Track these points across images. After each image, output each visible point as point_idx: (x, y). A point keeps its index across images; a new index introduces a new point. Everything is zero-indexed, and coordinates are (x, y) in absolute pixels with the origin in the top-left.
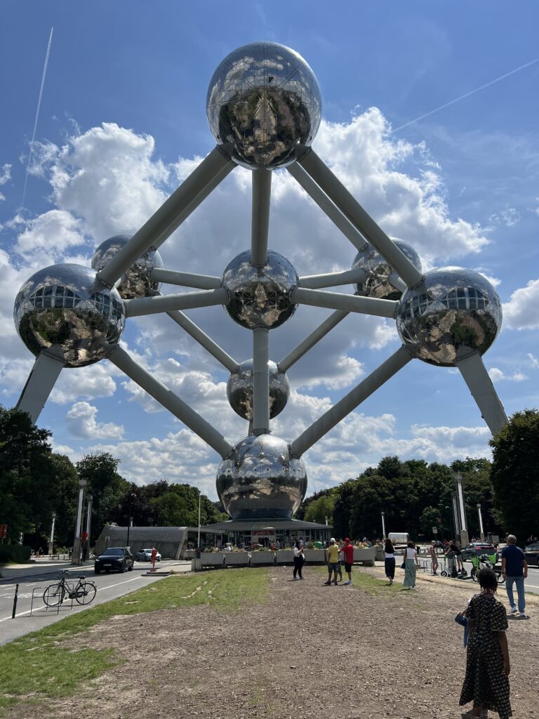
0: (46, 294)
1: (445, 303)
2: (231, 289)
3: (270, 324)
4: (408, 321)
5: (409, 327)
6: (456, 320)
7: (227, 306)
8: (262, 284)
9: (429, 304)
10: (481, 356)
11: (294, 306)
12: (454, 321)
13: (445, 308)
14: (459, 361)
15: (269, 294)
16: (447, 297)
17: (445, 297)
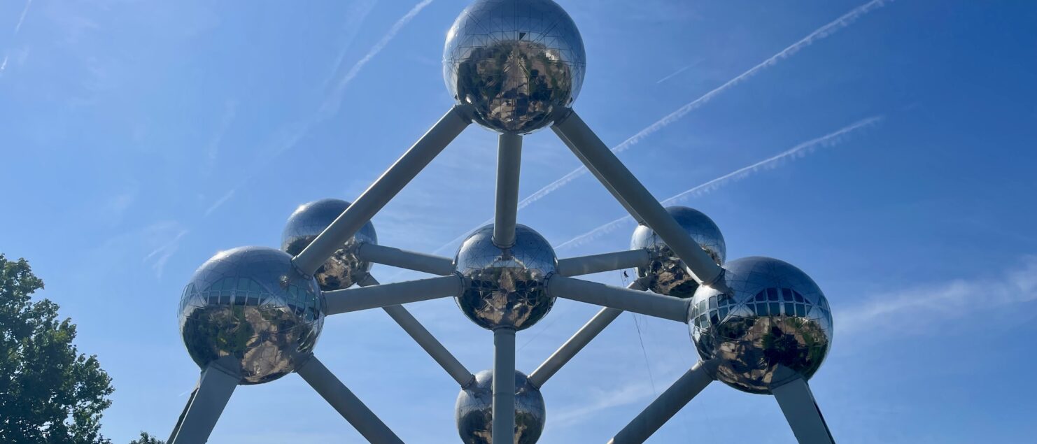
1: (751, 307)
2: (466, 275)
3: (518, 324)
4: (703, 329)
5: (706, 337)
7: (460, 299)
8: (509, 269)
9: (731, 308)
10: (807, 381)
11: (549, 299)
13: (751, 314)
14: (776, 387)
15: (517, 284)
16: (755, 299)
17: (752, 300)
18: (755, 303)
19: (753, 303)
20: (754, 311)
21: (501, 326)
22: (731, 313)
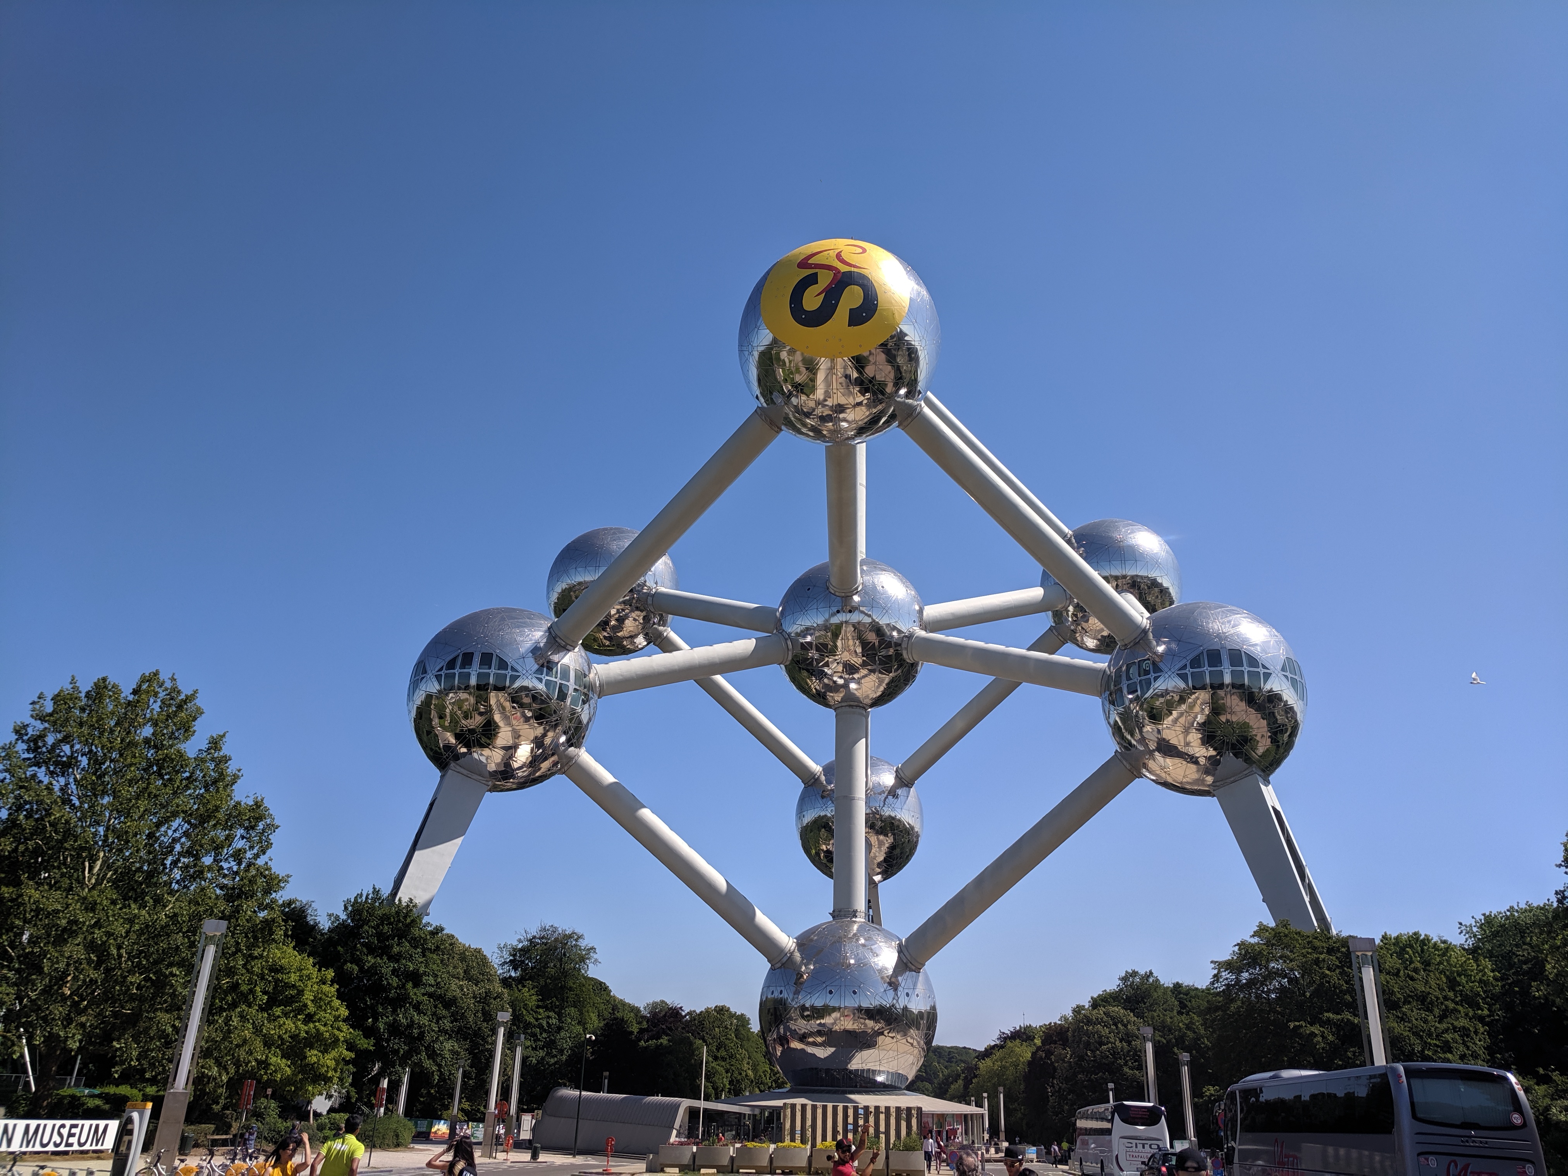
0: (463, 666)
1: (1184, 677)
2: (793, 635)
3: (869, 702)
5: (1123, 716)
7: (787, 667)
9: (1156, 679)
11: (913, 665)
13: (1182, 685)
14: (1218, 786)
16: (1188, 666)
17: (1185, 667)
18: (1188, 671)
19: (1186, 671)
20: (1186, 682)
22: (1156, 686)
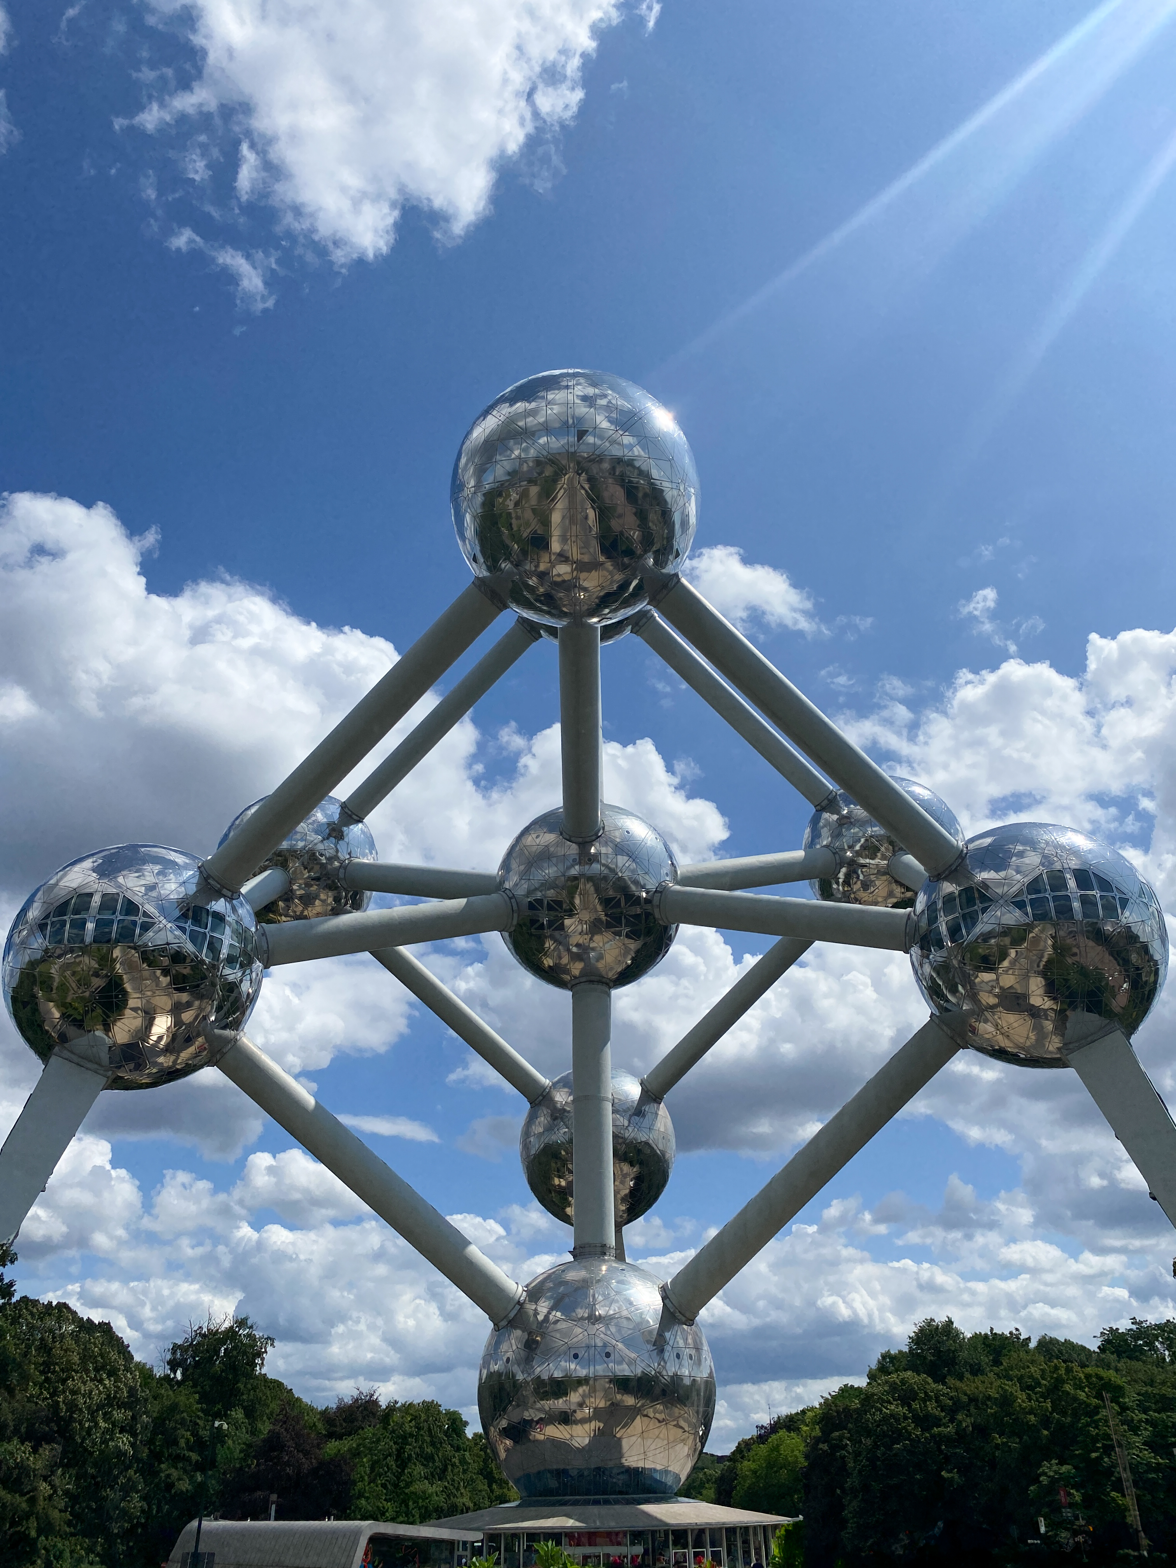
0: (76, 912)
1: (1020, 905)
4: (936, 956)
5: (942, 969)
6: (1054, 947)
7: (509, 934)
8: (590, 879)
10: (1128, 1038)
11: (666, 929)
12: (1050, 951)
13: (1022, 918)
14: (1072, 1051)
15: (606, 902)
21: (584, 979)
22: (985, 920)
